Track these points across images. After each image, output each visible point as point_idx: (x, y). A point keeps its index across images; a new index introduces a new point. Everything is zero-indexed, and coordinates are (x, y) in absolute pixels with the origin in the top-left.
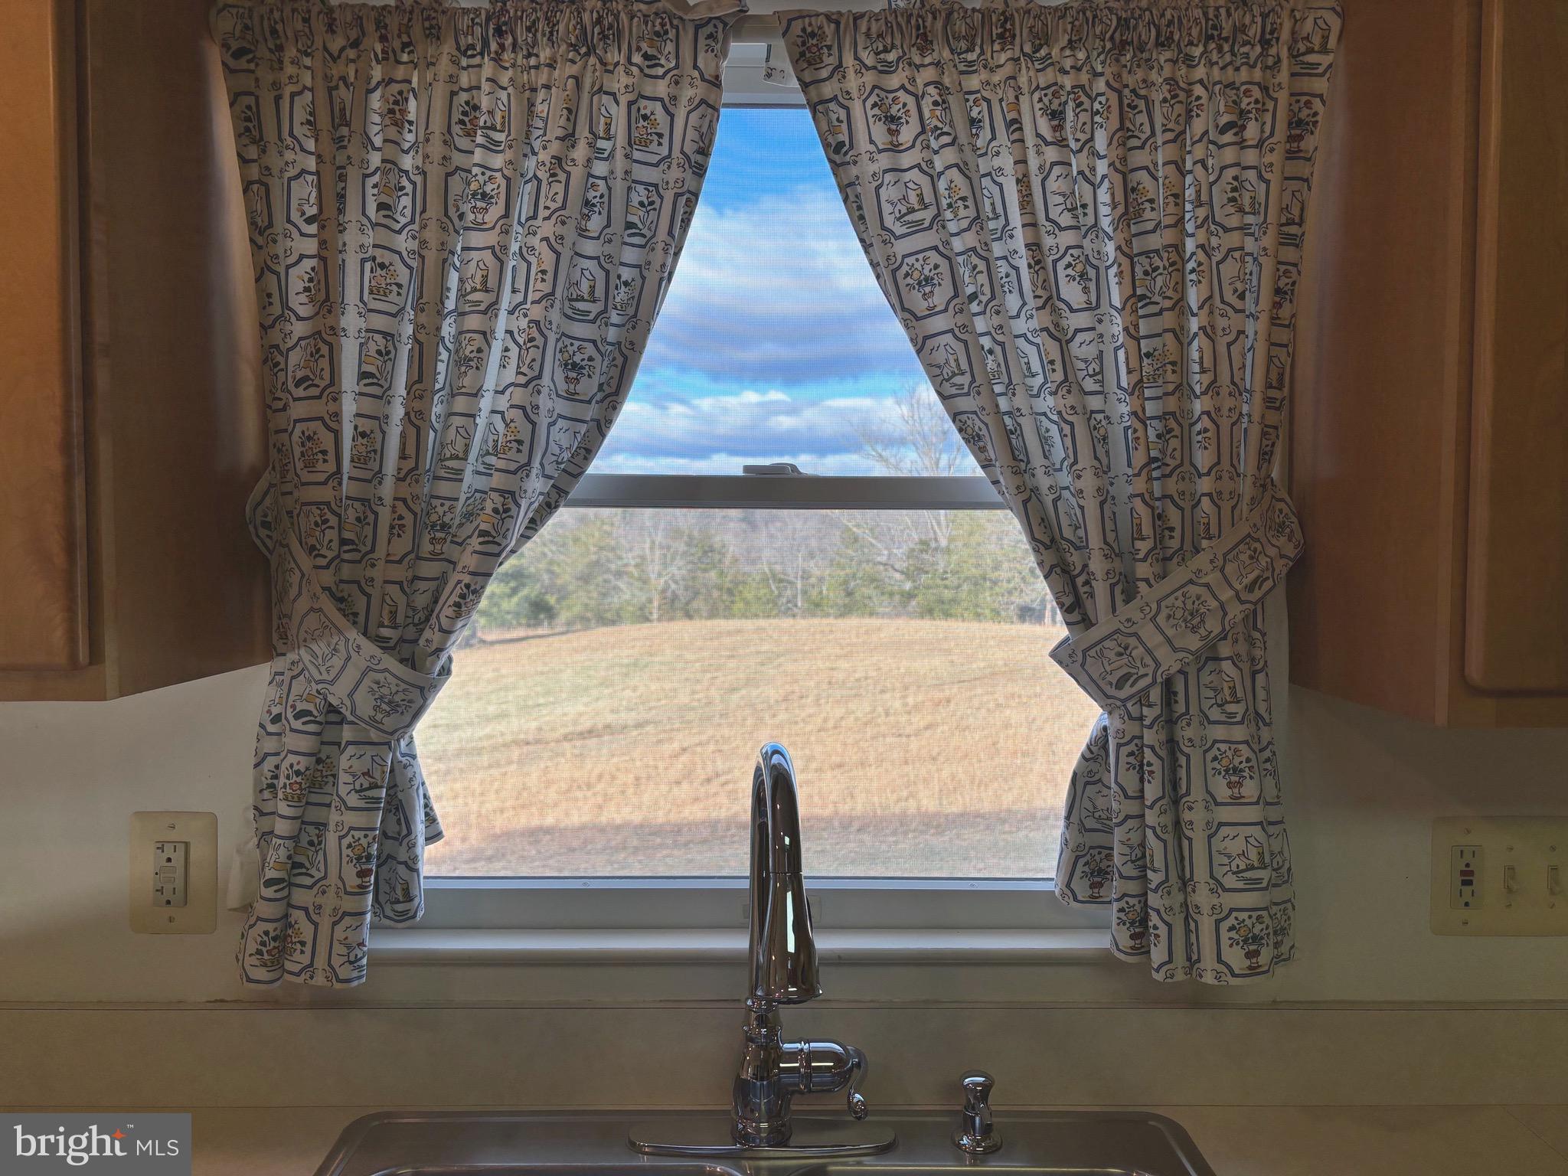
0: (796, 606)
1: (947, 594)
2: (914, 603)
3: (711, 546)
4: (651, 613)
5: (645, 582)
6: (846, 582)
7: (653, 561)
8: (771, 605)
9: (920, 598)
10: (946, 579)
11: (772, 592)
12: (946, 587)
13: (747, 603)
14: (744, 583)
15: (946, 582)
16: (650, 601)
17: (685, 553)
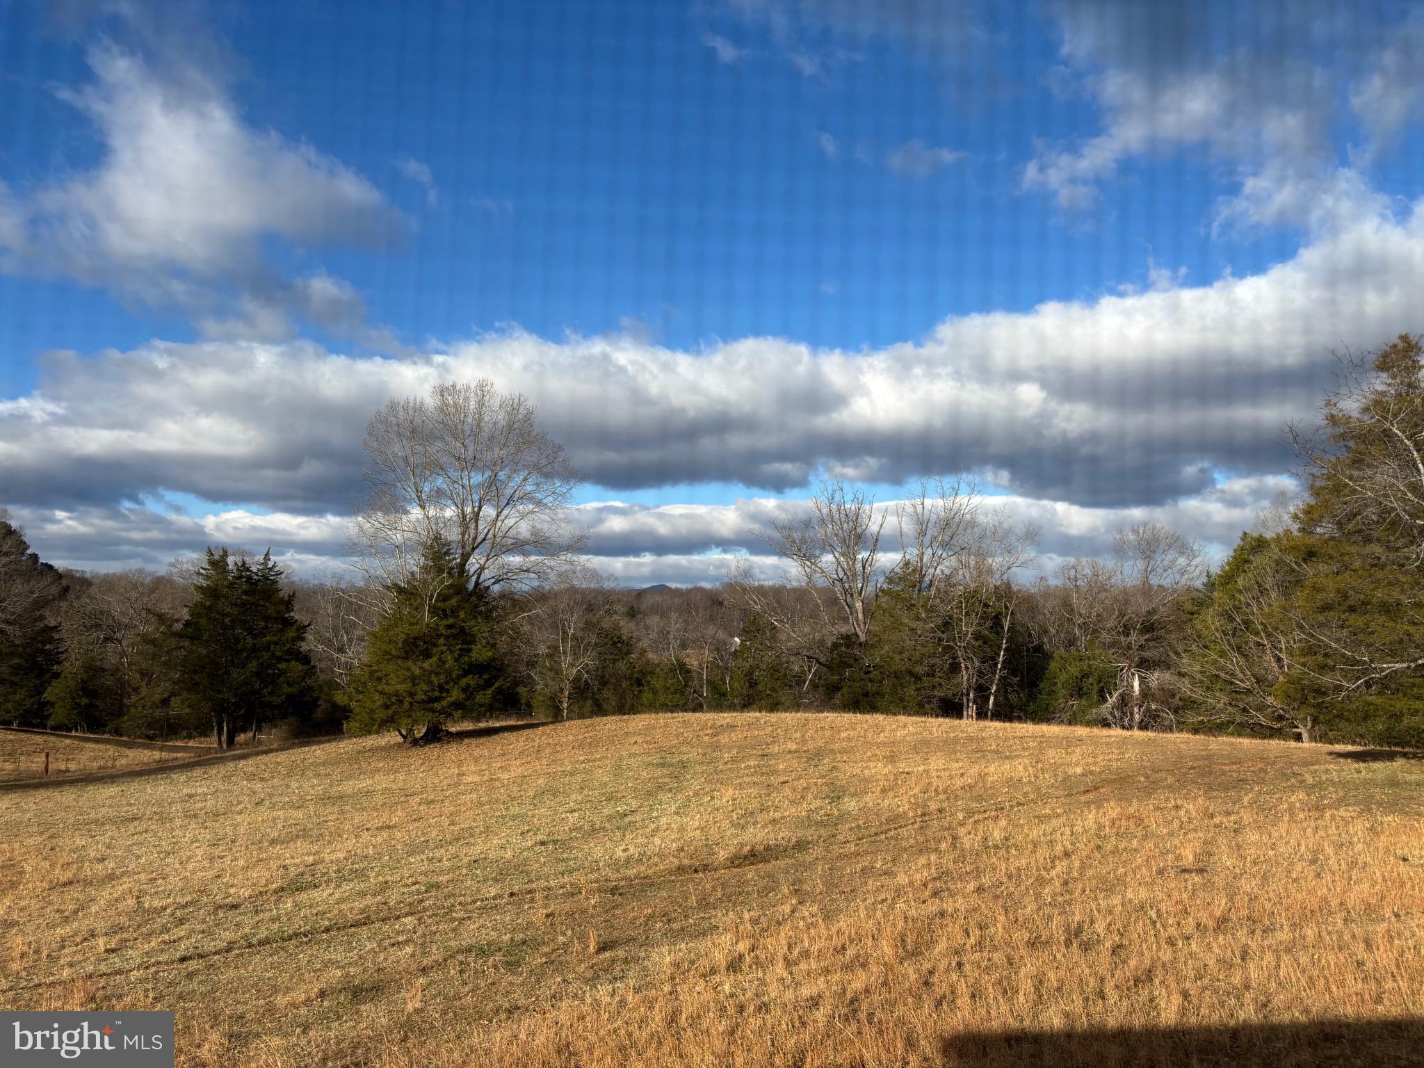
0: (701, 696)
1: (871, 688)
2: (839, 695)
3: (620, 637)
4: (561, 702)
5: (558, 672)
6: (750, 674)
7: (565, 653)
8: (678, 696)
9: (845, 690)
10: (869, 672)
11: (679, 681)
12: (871, 681)
13: (655, 693)
14: (652, 673)
15: (871, 676)
16: (562, 690)
17: (596, 644)
